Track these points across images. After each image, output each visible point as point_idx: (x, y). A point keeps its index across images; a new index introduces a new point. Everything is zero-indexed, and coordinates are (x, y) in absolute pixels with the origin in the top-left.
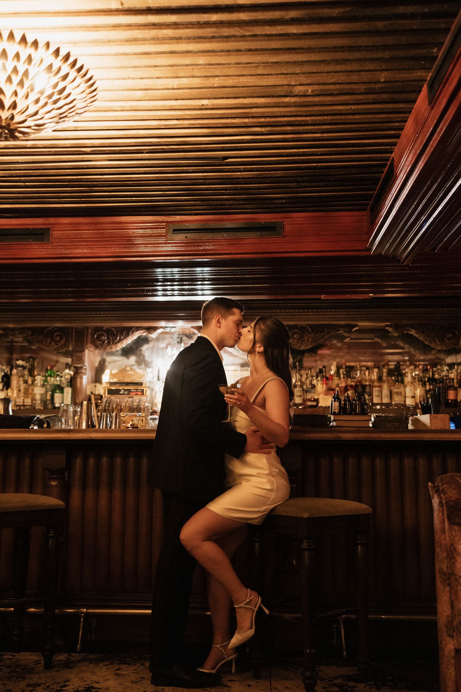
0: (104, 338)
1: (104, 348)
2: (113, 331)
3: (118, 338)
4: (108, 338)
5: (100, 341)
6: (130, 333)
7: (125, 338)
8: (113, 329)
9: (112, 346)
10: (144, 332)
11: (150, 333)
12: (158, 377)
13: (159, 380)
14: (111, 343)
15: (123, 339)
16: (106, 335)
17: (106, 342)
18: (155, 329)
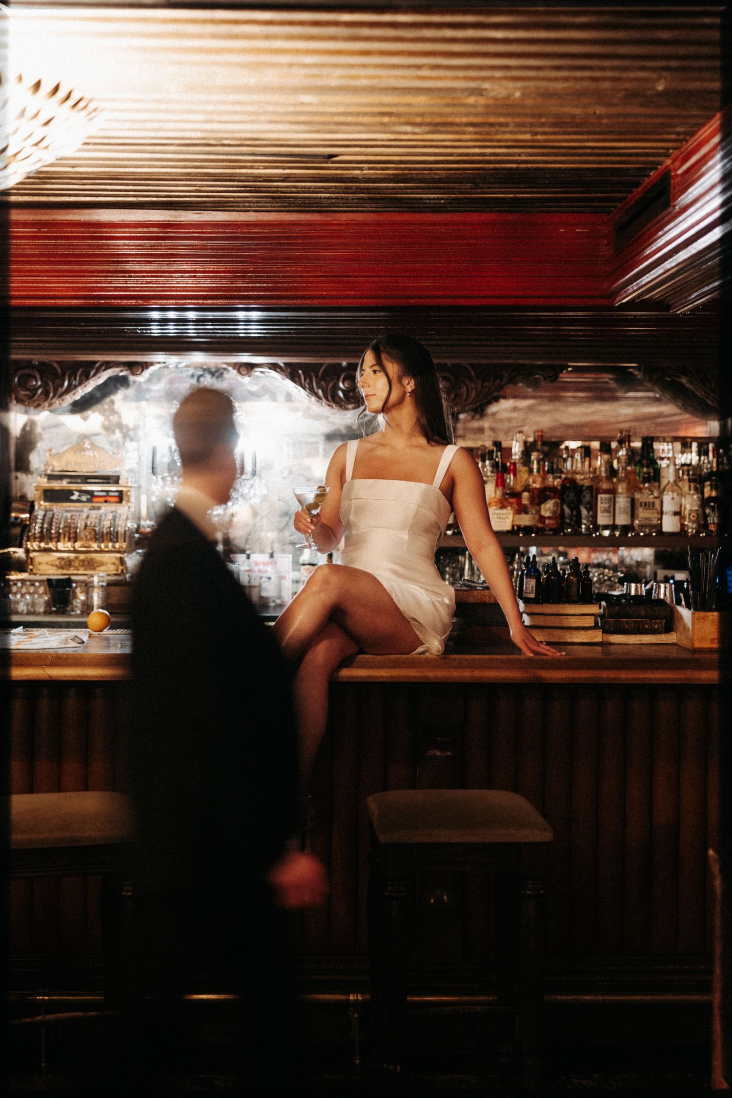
0: (34, 383)
1: (35, 404)
2: (55, 369)
3: (66, 383)
4: (45, 385)
5: (27, 389)
6: (92, 373)
7: (80, 384)
8: (56, 365)
9: (54, 400)
10: (122, 371)
11: (133, 374)
12: (153, 468)
13: (153, 473)
14: (51, 395)
15: (76, 387)
16: (38, 377)
17: (40, 391)
18: (145, 365)
